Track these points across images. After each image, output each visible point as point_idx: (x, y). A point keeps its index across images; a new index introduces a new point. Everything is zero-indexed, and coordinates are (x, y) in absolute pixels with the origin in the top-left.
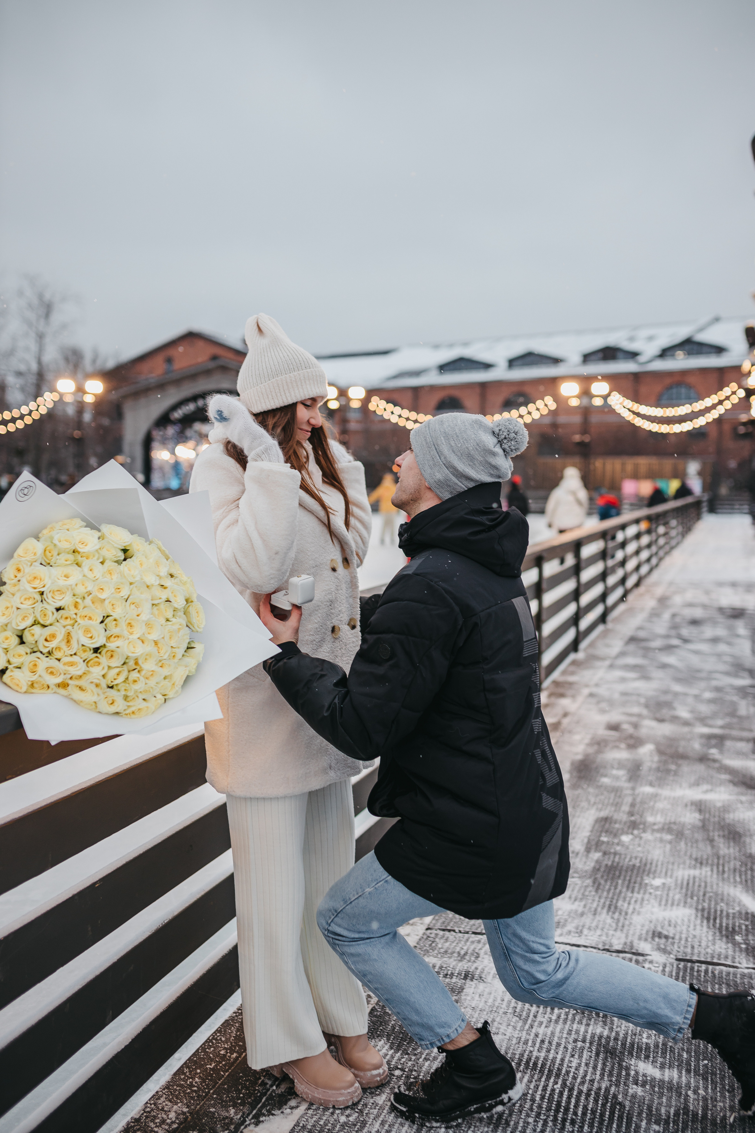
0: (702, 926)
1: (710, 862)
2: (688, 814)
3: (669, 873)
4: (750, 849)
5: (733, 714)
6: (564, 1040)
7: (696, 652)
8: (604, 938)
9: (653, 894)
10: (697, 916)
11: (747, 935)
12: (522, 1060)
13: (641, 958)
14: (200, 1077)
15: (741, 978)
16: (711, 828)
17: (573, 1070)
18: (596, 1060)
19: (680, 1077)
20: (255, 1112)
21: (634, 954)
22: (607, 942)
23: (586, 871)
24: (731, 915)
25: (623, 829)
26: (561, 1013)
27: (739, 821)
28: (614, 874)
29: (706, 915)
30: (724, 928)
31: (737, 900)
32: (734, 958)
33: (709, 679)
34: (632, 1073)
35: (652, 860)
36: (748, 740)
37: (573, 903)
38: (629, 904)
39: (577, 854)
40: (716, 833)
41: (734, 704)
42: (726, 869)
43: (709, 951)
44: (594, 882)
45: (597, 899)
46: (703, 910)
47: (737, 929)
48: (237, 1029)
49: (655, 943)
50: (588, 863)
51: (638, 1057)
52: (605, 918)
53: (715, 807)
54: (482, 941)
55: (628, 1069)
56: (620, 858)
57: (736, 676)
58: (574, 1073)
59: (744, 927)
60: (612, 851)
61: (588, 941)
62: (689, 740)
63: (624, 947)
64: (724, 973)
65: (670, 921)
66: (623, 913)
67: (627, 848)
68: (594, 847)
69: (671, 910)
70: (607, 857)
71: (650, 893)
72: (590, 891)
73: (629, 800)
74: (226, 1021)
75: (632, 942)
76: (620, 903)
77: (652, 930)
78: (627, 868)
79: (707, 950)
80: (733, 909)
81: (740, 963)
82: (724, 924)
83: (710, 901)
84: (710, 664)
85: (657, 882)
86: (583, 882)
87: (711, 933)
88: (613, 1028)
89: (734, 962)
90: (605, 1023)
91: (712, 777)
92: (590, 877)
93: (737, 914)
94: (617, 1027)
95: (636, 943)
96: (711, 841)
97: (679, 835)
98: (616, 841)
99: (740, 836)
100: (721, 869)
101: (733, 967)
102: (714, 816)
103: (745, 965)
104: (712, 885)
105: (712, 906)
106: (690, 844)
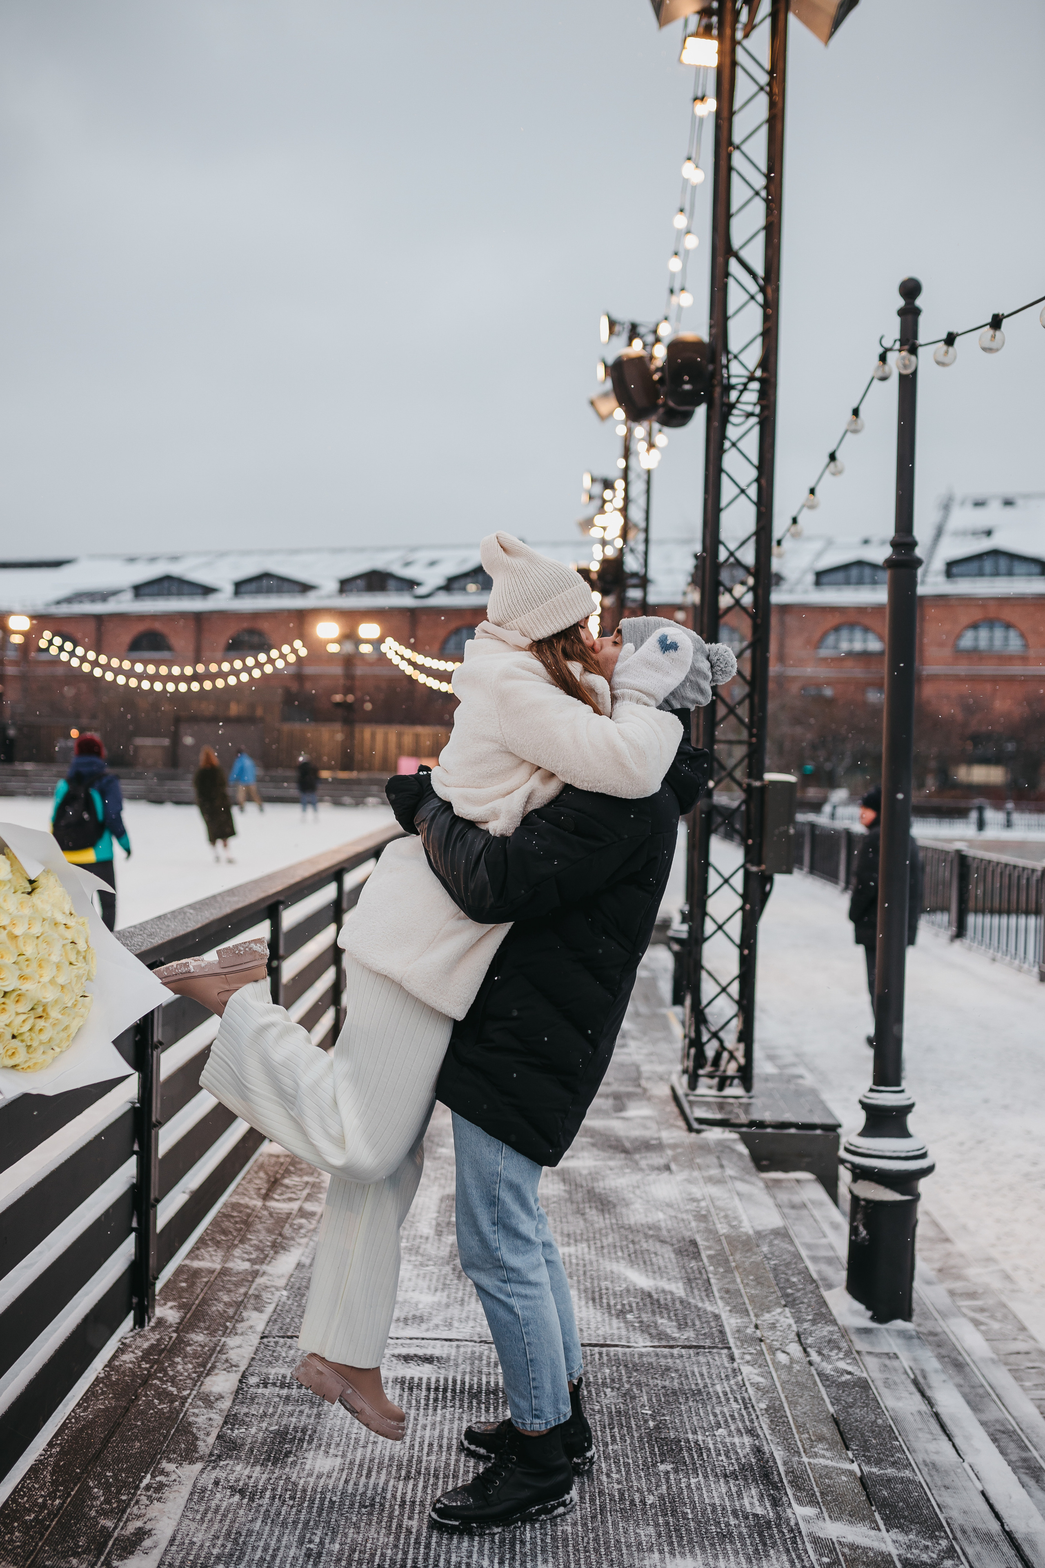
0: (588, 1307)
1: (585, 1237)
2: (551, 1186)
4: (628, 1219)
8: (478, 1329)
10: (580, 1298)
11: (639, 1313)
14: (19, 1531)
15: (639, 1358)
16: (580, 1200)
20: (103, 1558)
23: (442, 1258)
24: (618, 1293)
26: (445, 1413)
27: (610, 1190)
29: (590, 1296)
30: (612, 1307)
31: (623, 1277)
32: (629, 1338)
36: (607, 1096)
37: (434, 1295)
39: (427, 1238)
40: (587, 1205)
42: (605, 1244)
43: (600, 1332)
45: (461, 1287)
46: (586, 1291)
47: (627, 1307)
48: (51, 1472)
50: (442, 1248)
53: (580, 1175)
59: (634, 1305)
61: (461, 1334)
68: (445, 1230)
72: (451, 1280)
79: (598, 1332)
80: (620, 1286)
81: (636, 1342)
82: (612, 1303)
83: (592, 1279)
86: (441, 1270)
87: (599, 1314)
89: (629, 1342)
92: (448, 1264)
93: (625, 1291)
96: (583, 1214)
99: (615, 1206)
100: (599, 1245)
101: (629, 1347)
102: (582, 1186)
103: (641, 1343)
104: (591, 1263)
105: (596, 1284)
106: (558, 1219)
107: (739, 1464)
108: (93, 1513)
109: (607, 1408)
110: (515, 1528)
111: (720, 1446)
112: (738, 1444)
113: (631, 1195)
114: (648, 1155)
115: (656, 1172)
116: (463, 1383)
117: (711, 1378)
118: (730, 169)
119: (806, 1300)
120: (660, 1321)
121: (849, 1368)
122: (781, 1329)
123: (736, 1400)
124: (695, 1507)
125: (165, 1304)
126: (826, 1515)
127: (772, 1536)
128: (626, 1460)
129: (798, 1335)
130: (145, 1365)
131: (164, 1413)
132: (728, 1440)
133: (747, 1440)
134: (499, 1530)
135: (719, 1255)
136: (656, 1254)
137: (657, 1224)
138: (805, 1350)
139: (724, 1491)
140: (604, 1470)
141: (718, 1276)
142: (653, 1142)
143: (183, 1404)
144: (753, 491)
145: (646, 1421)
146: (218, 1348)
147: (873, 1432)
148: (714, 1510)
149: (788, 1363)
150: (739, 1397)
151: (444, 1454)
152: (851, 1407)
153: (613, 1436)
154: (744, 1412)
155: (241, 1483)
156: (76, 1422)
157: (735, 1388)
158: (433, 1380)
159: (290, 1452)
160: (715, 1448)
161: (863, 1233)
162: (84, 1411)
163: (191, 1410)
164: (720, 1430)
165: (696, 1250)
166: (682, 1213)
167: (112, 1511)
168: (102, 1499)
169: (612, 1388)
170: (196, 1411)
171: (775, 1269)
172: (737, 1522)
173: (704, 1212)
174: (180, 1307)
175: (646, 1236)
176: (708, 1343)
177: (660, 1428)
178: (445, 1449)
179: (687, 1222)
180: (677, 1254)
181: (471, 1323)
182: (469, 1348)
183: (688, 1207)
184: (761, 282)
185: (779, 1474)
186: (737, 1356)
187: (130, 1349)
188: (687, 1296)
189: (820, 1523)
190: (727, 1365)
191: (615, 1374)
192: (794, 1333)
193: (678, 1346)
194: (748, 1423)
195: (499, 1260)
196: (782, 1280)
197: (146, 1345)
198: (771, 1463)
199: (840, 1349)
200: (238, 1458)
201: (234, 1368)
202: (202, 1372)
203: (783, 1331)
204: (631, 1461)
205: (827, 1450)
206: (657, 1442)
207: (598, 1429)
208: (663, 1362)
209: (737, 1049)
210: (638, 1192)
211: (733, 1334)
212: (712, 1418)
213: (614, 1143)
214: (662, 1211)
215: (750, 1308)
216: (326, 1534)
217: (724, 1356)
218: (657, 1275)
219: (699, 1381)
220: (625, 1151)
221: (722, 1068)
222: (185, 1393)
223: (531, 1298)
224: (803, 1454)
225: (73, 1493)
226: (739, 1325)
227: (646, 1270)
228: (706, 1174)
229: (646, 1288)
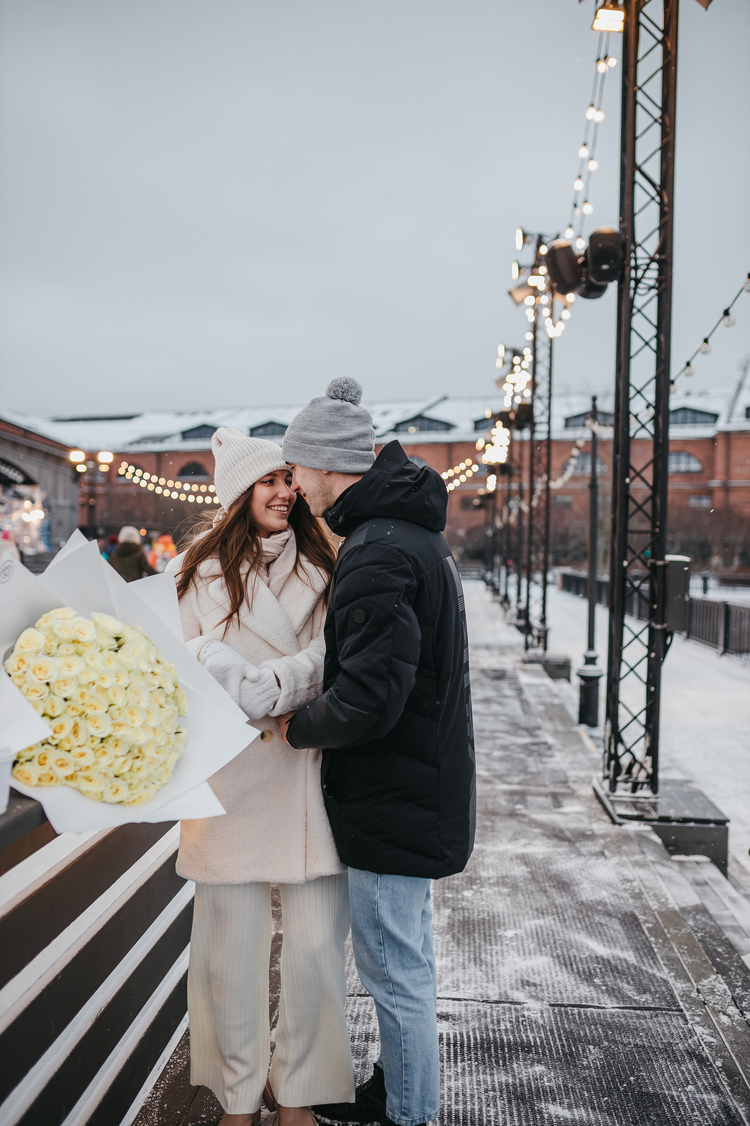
0: (562, 972)
1: (550, 911)
2: (516, 868)
3: (517, 924)
4: (581, 896)
5: (525, 770)
6: (476, 1091)
8: (480, 990)
9: (510, 945)
10: (555, 963)
11: (603, 977)
12: (443, 1115)
13: (518, 1007)
15: (611, 1018)
16: (541, 880)
17: (493, 1119)
18: (510, 1107)
19: (588, 1115)
21: (511, 1003)
22: (484, 994)
23: (443, 928)
24: (584, 960)
25: (462, 885)
26: (464, 1066)
27: (562, 871)
28: (469, 929)
29: (562, 962)
30: (582, 972)
31: (585, 946)
32: (599, 1000)
33: (494, 738)
34: (546, 1116)
35: (498, 913)
36: (546, 795)
38: (491, 956)
40: (547, 884)
41: (522, 761)
42: (566, 917)
43: (576, 994)
44: (453, 938)
45: (461, 953)
46: (558, 957)
47: (593, 972)
48: (158, 1114)
49: (526, 991)
50: (442, 920)
51: (546, 1101)
52: (473, 970)
53: (537, 859)
54: (370, 1002)
55: (540, 1112)
56: (469, 913)
57: (516, 735)
58: (494, 1121)
59: (598, 970)
60: (460, 906)
61: (467, 994)
62: (495, 797)
63: (500, 998)
64: (595, 1015)
65: (533, 970)
66: (489, 965)
67: (472, 903)
68: (441, 904)
69: (530, 959)
70: (456, 912)
71: (507, 945)
72: (453, 947)
74: (143, 1108)
75: (505, 992)
76: (483, 956)
77: (520, 979)
78: (479, 922)
79: (574, 994)
80: (584, 954)
81: (606, 1004)
82: (581, 969)
83: (562, 948)
85: (510, 933)
86: (443, 938)
87: (572, 978)
88: (515, 1075)
89: (600, 1004)
90: (506, 1070)
91: (526, 831)
92: (448, 933)
93: (589, 958)
94: (519, 1074)
95: (509, 992)
96: (545, 891)
97: (515, 887)
98: (460, 897)
99: (568, 886)
100: (561, 918)
101: (601, 1008)
102: (540, 868)
103: (610, 1005)
104: (558, 933)
105: (565, 952)
106: (526, 896)
107: (712, 1119)
109: (594, 1063)
111: (693, 1102)
112: (706, 1100)
113: (579, 877)
114: (587, 843)
115: (594, 857)
116: (475, 1039)
117: (672, 1037)
118: (636, 103)
119: (733, 968)
120: (621, 985)
122: (719, 993)
129: (733, 999)
132: (698, 1096)
133: (713, 1097)
135: (656, 927)
136: (607, 926)
137: (603, 901)
138: (741, 1012)
141: (659, 946)
142: (588, 833)
144: (654, 344)
149: (731, 1024)
154: (705, 1070)
158: (452, 1036)
160: (689, 1103)
162: (179, 1058)
164: (690, 1087)
165: (637, 923)
166: (620, 891)
169: (595, 1045)
171: (702, 941)
173: (637, 891)
175: (597, 911)
176: (663, 1005)
177: (640, 1083)
179: (626, 900)
180: (623, 926)
181: (473, 985)
182: (475, 1006)
183: (624, 886)
184: (658, 188)
186: (688, 1017)
188: (638, 963)
190: (683, 1026)
191: (594, 1032)
192: (730, 997)
193: (640, 1008)
194: (711, 1081)
196: (710, 950)
203: (721, 996)
208: (631, 1022)
209: (646, 761)
210: (584, 874)
211: (682, 997)
212: (680, 1074)
213: (558, 833)
214: (605, 889)
215: (690, 975)
217: (678, 1018)
218: (612, 944)
219: (664, 1040)
220: (568, 840)
221: (634, 776)
226: (685, 989)
227: (602, 940)
228: (632, 859)
229: (605, 957)
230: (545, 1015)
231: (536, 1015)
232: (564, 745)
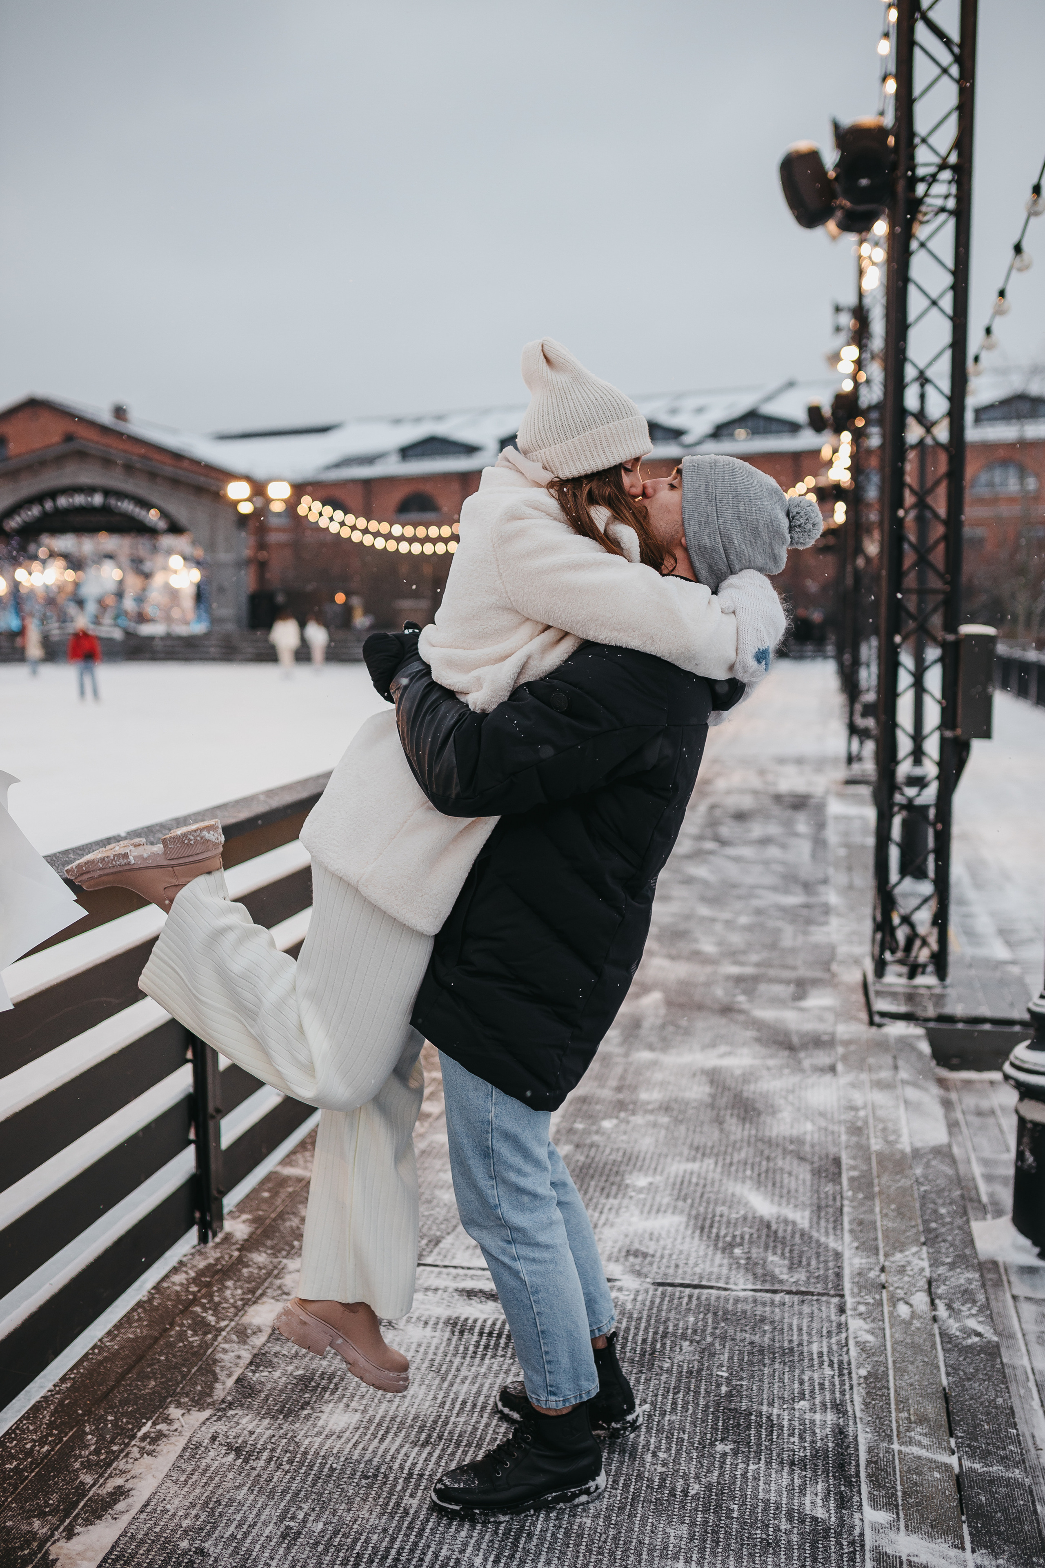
0: (693, 1238)
1: (715, 1151)
2: (695, 1088)
3: (659, 1169)
4: (771, 1129)
5: (773, 946)
7: (737, 859)
9: (635, 1199)
10: (687, 1225)
11: (749, 1247)
15: (734, 1304)
16: (723, 1105)
20: (68, 1521)
24: (733, 1221)
25: (605, 1112)
26: (492, 1364)
27: (761, 1094)
28: (587, 1174)
29: (700, 1224)
30: (721, 1239)
31: (743, 1201)
32: (728, 1278)
33: (749, 897)
35: (639, 1152)
36: (788, 982)
38: (601, 1213)
40: (729, 1112)
41: (776, 932)
42: (735, 1160)
46: (696, 1217)
47: (738, 1239)
48: (52, 1412)
49: (628, 1264)
53: (732, 1075)
56: (596, 1152)
57: (786, 891)
59: (747, 1237)
60: (588, 1141)
62: (710, 985)
64: (713, 1298)
65: (651, 1234)
67: (608, 1137)
69: (655, 1218)
70: (579, 1150)
71: (631, 1197)
73: (618, 1070)
77: (626, 1247)
78: (605, 1164)
79: (695, 1269)
80: (737, 1213)
81: (736, 1284)
82: (722, 1234)
83: (708, 1203)
84: (754, 876)
85: (642, 1181)
87: (703, 1247)
89: (727, 1283)
91: (734, 1035)
93: (741, 1220)
96: (721, 1122)
97: (680, 1116)
98: (594, 1128)
99: (759, 1114)
100: (728, 1161)
101: (725, 1289)
102: (729, 1089)
103: (741, 1286)
104: (713, 1183)
105: (710, 1210)
106: (692, 1128)
107: (813, 1448)
108: (77, 1465)
109: (679, 1366)
110: (526, 1516)
111: (797, 1424)
112: (818, 1422)
113: (782, 1102)
114: (816, 1053)
115: (818, 1074)
117: (809, 1334)
119: (950, 1238)
120: (771, 1258)
121: (980, 1328)
122: (911, 1273)
123: (831, 1364)
124: (744, 1503)
125: (239, 1217)
126: (902, 1523)
127: (826, 1549)
128: (681, 1435)
129: (930, 1283)
130: (194, 1289)
131: (193, 1347)
132: (807, 1416)
133: (830, 1417)
134: (507, 1518)
135: (864, 1176)
136: (790, 1174)
137: (802, 1137)
138: (932, 1303)
139: (785, 1483)
140: (652, 1447)
141: (855, 1204)
142: (825, 1038)
143: (215, 1338)
145: (718, 1386)
146: (276, 1272)
147: (988, 1414)
148: (765, 1510)
149: (908, 1318)
150: (835, 1360)
151: (476, 1415)
152: (969, 1379)
153: (674, 1403)
154: (837, 1380)
155: (240, 1441)
156: (99, 1353)
157: (835, 1347)
158: (489, 1323)
159: (308, 1403)
160: (790, 1425)
161: (1030, 1159)
163: (222, 1346)
164: (802, 1403)
165: (837, 1170)
166: (834, 1124)
167: (97, 1464)
168: (93, 1447)
169: (691, 1342)
170: (226, 1346)
171: (923, 1197)
172: (789, 1527)
173: (859, 1124)
174: (252, 1221)
175: (785, 1152)
176: (819, 1288)
177: (732, 1396)
178: (478, 1409)
179: (836, 1136)
180: (813, 1175)
183: (843, 1117)
184: (956, 50)
185: (858, 1466)
186: (849, 1306)
187: (184, 1269)
188: (811, 1227)
189: (892, 1535)
190: (833, 1318)
191: (700, 1323)
192: (925, 1280)
193: (782, 1291)
194: (838, 1395)
195: (500, 1219)
196: (929, 1211)
197: (202, 1264)
198: (851, 1450)
199: (974, 1302)
200: (250, 1407)
201: (285, 1297)
202: (249, 1300)
203: (913, 1276)
204: (686, 1437)
205: (926, 1435)
206: (724, 1413)
207: (660, 1392)
208: (759, 1310)
210: (791, 1097)
211: (852, 1278)
212: (796, 1385)
213: (780, 1038)
214: (812, 1121)
215: (881, 1245)
216: (314, 1510)
217: (832, 1306)
218: (784, 1201)
219: (795, 1338)
220: (791, 1048)
221: (914, 955)
222: (223, 1324)
223: (540, 1262)
224: (895, 1438)
225: (65, 1439)
226: (863, 1266)
227: (773, 1194)
228: (875, 1077)
229: (767, 1216)
230: (640, 1298)
231: (626, 1298)
232: (852, 909)
